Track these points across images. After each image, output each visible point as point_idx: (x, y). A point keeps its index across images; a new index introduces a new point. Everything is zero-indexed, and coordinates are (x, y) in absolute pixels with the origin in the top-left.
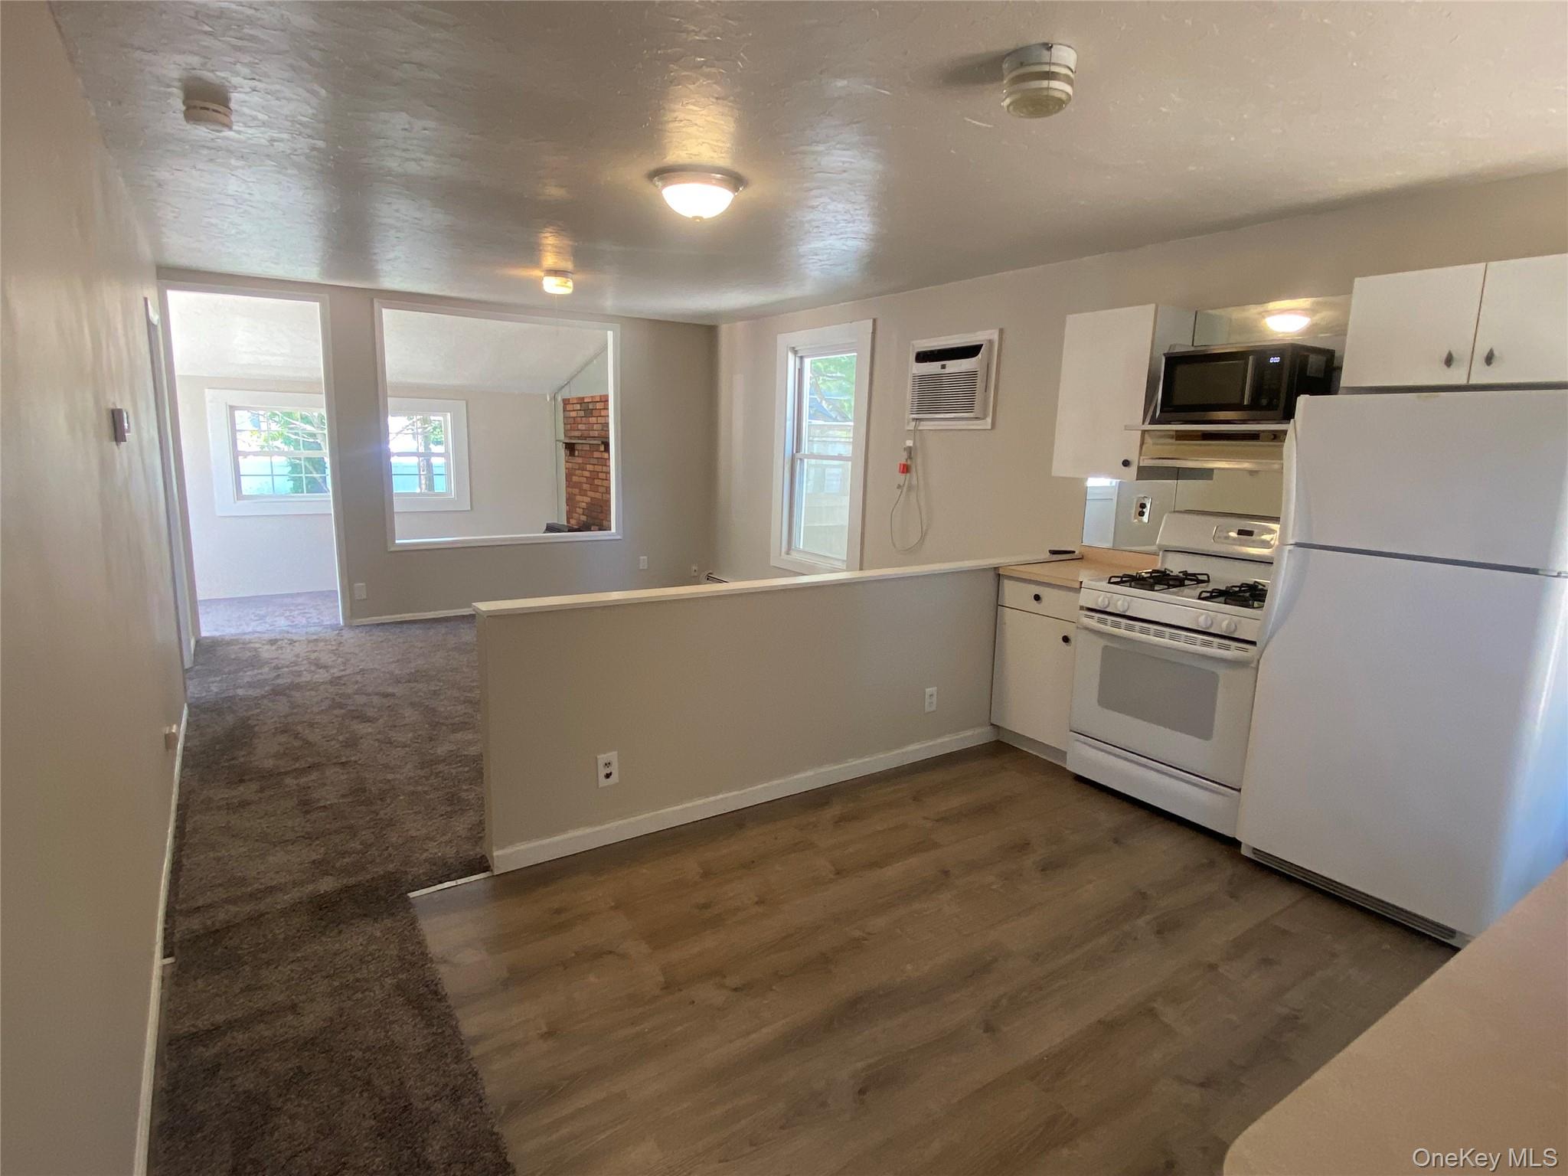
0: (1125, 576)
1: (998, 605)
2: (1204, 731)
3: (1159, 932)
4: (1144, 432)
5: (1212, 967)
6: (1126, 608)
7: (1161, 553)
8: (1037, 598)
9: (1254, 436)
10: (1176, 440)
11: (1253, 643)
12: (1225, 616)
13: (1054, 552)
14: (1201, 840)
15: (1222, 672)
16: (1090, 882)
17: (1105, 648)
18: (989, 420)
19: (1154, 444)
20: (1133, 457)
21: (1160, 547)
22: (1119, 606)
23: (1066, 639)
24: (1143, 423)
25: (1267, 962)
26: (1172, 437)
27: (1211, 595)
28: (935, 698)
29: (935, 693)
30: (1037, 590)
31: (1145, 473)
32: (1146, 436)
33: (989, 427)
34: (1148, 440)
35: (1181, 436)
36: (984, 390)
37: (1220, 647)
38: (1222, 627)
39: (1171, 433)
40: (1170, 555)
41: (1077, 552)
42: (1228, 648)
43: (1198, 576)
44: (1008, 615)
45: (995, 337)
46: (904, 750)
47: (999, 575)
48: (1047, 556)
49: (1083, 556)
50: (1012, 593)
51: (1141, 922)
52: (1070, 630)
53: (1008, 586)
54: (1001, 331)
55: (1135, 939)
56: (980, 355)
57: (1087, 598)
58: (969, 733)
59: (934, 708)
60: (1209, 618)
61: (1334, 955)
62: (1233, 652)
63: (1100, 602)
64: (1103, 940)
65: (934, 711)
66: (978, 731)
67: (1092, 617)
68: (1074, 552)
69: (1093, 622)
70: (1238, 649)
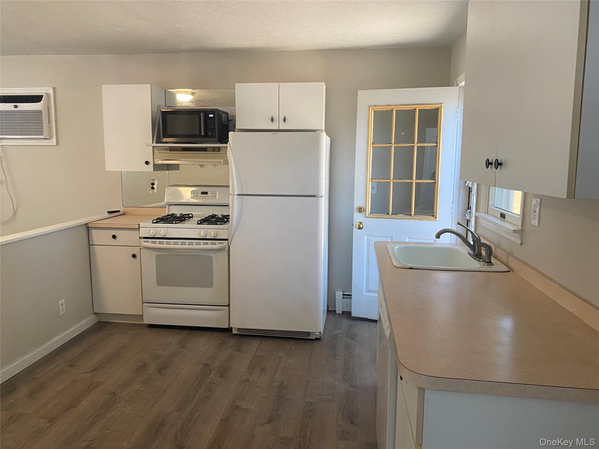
0: (158, 219)
1: (90, 245)
2: (209, 284)
3: (221, 376)
4: (153, 147)
5: (247, 380)
6: (165, 233)
7: (167, 206)
8: (114, 237)
9: (205, 149)
10: (170, 151)
11: (227, 240)
12: (211, 230)
13: (110, 212)
14: (216, 334)
15: (213, 255)
16: (183, 368)
17: (157, 256)
18: (54, 140)
19: (160, 153)
20: (151, 160)
21: (167, 204)
22: (162, 234)
23: (134, 256)
24: (153, 143)
25: (263, 369)
26: (167, 150)
27: (201, 222)
28: (64, 307)
29: (64, 303)
30: (114, 232)
31: (157, 167)
32: (154, 148)
33: (55, 144)
34: (156, 152)
35: (172, 149)
36: (48, 122)
37: (212, 244)
38: (211, 235)
39: (168, 148)
40: (171, 207)
41: (121, 211)
42: (215, 244)
43: (189, 215)
44: (97, 249)
45: (51, 92)
46: (51, 342)
47: (88, 228)
48: (107, 215)
49: (125, 213)
50: (97, 236)
51: (212, 375)
52: (136, 251)
53: (95, 233)
54: (54, 89)
55: (214, 383)
56: (42, 102)
57: (143, 233)
58: (84, 321)
59: (64, 312)
60: (205, 232)
61: (281, 357)
62: (217, 245)
63: (151, 233)
64: (203, 389)
65: (64, 314)
66: (88, 319)
67: (148, 242)
68: (119, 211)
69: (149, 244)
70: (219, 243)
